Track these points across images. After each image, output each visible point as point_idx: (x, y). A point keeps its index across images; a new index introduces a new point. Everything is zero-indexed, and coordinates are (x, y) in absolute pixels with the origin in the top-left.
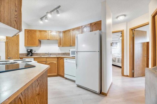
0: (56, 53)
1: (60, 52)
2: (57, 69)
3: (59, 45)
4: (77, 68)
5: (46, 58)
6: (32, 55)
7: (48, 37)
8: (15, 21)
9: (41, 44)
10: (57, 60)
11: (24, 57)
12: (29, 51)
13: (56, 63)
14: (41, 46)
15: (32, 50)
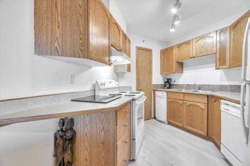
0: (214, 86)
1: (226, 83)
2: (205, 121)
3: (218, 64)
4: (247, 143)
5: (184, 93)
6: (169, 88)
7: (191, 53)
8: (80, 50)
9: (184, 68)
10: (206, 102)
11: (160, 89)
12: (166, 80)
13: (203, 107)
14: (184, 71)
15: (170, 79)
